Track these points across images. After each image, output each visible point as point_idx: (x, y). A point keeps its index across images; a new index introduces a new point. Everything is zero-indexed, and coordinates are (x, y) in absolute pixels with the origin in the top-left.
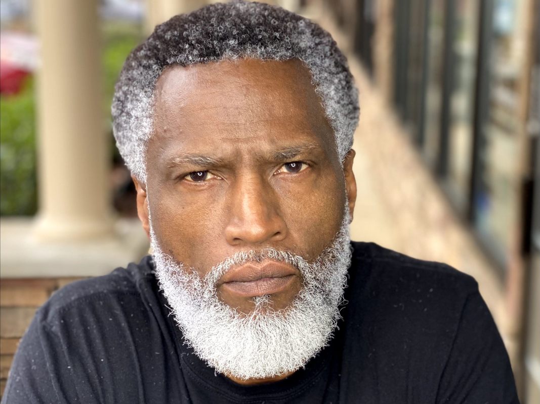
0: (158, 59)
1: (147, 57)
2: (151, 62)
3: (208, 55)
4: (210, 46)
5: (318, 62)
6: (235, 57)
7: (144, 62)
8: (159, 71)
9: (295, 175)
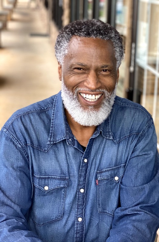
0: (72, 32)
1: (69, 31)
2: (70, 33)
5: (115, 41)
6: (94, 37)
7: (68, 33)
8: (71, 36)
9: (105, 72)
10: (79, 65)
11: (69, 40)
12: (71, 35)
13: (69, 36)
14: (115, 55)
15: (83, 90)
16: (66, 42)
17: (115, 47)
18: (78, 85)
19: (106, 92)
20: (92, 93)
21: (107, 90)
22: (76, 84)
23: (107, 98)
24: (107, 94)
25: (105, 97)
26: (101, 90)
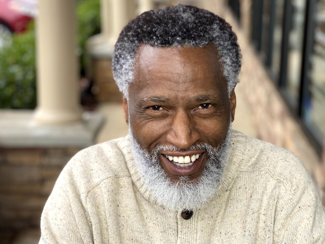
0: (138, 37)
1: (133, 36)
2: (135, 39)
3: (165, 44)
4: (167, 39)
5: (222, 43)
6: (179, 46)
7: (131, 39)
8: (138, 44)
9: (205, 110)
10: (155, 101)
11: (134, 51)
12: (136, 42)
13: (134, 44)
14: (223, 72)
15: (167, 150)
16: (129, 57)
17: (221, 56)
18: (157, 142)
19: (209, 147)
20: (184, 153)
21: (211, 145)
22: (153, 139)
23: (213, 157)
24: (212, 151)
25: (208, 157)
26: (199, 146)
